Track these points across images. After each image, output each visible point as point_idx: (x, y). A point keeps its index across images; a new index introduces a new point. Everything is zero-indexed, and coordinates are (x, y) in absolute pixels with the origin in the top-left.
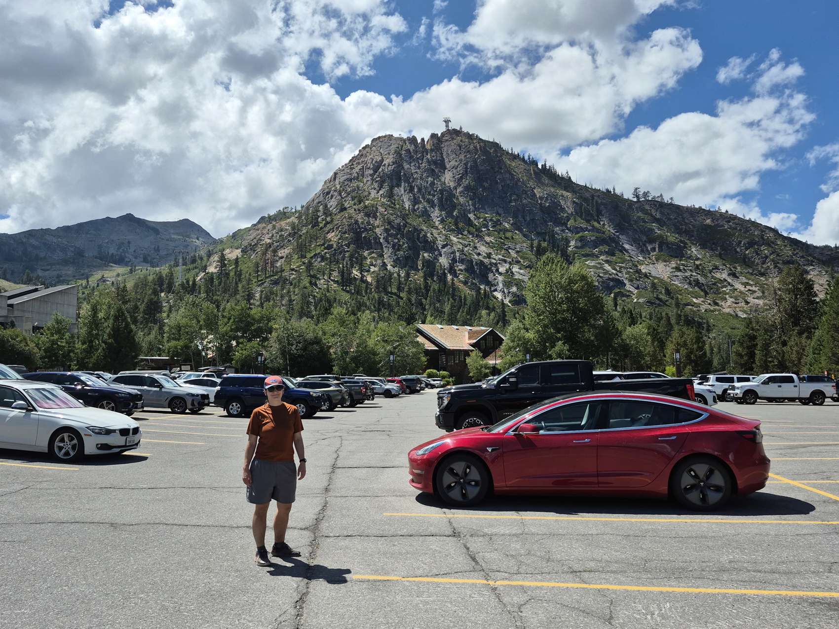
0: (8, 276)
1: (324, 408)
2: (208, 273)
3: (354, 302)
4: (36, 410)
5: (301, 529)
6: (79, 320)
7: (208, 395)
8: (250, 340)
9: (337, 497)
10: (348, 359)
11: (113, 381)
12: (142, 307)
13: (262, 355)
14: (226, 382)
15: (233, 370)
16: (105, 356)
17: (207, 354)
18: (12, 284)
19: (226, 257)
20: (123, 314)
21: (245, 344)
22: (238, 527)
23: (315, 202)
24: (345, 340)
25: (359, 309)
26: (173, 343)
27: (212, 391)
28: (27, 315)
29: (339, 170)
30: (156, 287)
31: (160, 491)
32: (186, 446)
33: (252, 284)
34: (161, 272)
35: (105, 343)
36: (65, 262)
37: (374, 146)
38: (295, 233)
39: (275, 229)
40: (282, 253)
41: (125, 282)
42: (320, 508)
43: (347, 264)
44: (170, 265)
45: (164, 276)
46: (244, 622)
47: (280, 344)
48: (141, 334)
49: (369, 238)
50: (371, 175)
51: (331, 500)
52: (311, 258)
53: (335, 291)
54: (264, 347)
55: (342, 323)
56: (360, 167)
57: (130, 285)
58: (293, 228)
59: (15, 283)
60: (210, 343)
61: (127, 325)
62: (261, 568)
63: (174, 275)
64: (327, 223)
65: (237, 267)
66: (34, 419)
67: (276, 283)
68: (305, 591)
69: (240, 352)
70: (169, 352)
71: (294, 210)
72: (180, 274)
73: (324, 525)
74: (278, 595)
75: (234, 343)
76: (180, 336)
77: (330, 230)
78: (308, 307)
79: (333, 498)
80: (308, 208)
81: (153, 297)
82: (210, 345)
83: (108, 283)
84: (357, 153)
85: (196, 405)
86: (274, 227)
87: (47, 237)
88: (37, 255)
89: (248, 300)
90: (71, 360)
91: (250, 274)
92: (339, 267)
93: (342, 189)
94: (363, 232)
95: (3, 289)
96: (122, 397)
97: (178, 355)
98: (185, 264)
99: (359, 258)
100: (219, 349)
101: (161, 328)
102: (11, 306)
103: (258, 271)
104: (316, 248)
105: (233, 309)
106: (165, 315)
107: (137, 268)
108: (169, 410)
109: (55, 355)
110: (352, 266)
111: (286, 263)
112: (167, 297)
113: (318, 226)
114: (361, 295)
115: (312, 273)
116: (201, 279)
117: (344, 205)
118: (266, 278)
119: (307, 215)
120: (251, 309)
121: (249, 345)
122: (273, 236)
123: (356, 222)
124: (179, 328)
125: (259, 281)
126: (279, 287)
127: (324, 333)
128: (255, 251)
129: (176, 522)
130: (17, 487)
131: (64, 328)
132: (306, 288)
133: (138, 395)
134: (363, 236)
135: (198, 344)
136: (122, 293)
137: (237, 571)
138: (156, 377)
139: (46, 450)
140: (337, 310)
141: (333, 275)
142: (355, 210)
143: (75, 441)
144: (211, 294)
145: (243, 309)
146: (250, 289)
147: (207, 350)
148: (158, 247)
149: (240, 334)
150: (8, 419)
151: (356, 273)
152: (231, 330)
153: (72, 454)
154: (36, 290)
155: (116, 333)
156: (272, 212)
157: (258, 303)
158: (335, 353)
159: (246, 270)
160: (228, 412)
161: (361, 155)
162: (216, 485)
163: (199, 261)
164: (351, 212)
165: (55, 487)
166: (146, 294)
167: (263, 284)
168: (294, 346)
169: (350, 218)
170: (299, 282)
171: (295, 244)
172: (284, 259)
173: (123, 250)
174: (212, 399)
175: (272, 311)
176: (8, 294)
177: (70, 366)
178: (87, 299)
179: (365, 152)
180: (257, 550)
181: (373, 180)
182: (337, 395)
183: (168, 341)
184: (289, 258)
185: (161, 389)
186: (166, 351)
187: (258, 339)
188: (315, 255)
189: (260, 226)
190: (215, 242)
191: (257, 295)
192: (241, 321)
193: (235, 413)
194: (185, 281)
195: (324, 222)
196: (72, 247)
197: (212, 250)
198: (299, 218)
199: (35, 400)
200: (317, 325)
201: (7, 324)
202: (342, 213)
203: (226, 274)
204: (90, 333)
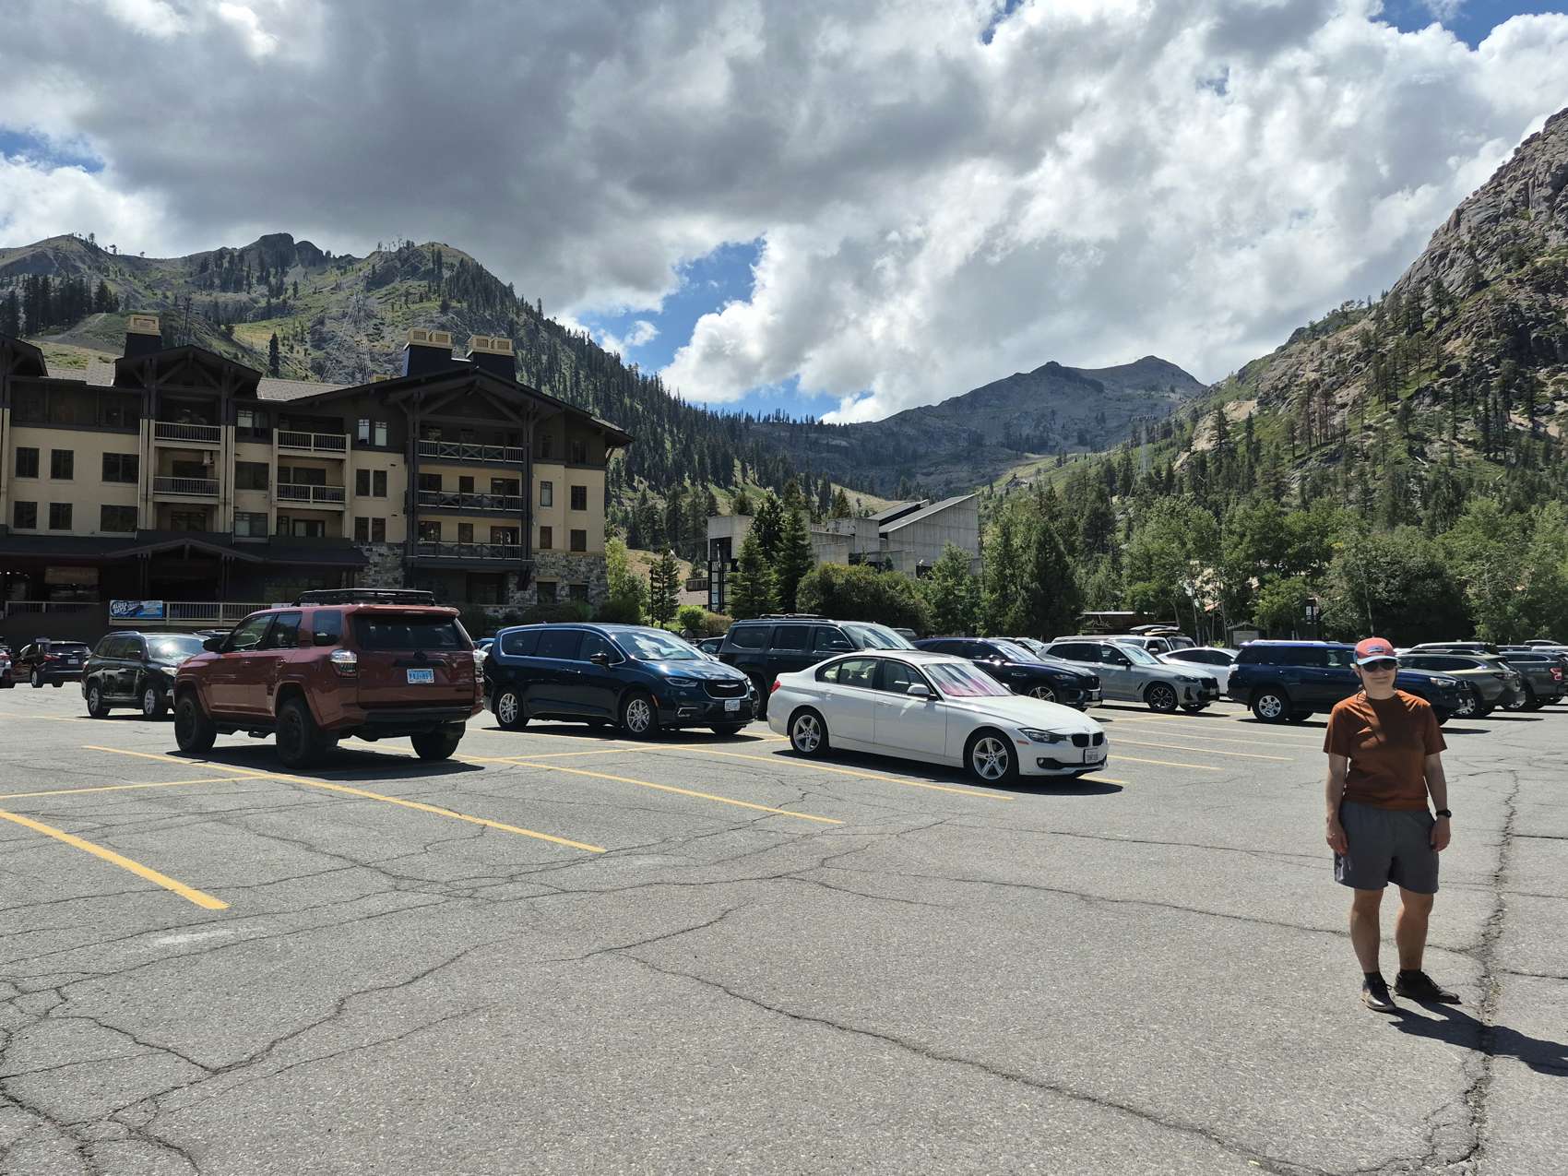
0: (877, 489)
1: (1463, 710)
2: (1195, 453)
3: (1516, 483)
4: (941, 699)
5: (1452, 950)
6: (984, 552)
7: (1215, 679)
8: (1286, 575)
9: (1524, 895)
10: (1510, 608)
11: (1048, 652)
12: (1081, 525)
13: (1313, 603)
14: (1247, 656)
15: (1256, 633)
16: (1028, 612)
17: (1203, 605)
18: (883, 501)
19: (1228, 419)
20: (1052, 538)
21: (1276, 583)
22: (1314, 930)
23: (1413, 281)
24: (1502, 567)
25: (1531, 499)
26: (1139, 586)
27: (1223, 673)
28: (907, 548)
29: (1469, 202)
30: (1102, 486)
31: (1154, 848)
32: (1187, 771)
33: (1283, 465)
34: (1109, 460)
35: (1027, 589)
36: (956, 459)
37: (1552, 133)
38: (1370, 352)
39: (1326, 349)
40: (1342, 396)
41: (1050, 482)
42: (1489, 913)
43: (1495, 403)
44: (1124, 445)
45: (1116, 465)
46: (1360, 1109)
47: (1350, 580)
48: (1081, 571)
49: (1548, 340)
50: (1546, 199)
51: (1514, 902)
52: (1410, 398)
53: (1469, 464)
54: (1316, 588)
55: (1493, 530)
56: (1517, 186)
57: (1059, 487)
58: (1366, 342)
59: (887, 498)
60: (1207, 583)
61: (1060, 556)
62: (1377, 1013)
63: (1133, 462)
64: (1444, 320)
65: (1250, 434)
66: (941, 714)
67: (1332, 458)
68: (1482, 1074)
69: (1268, 598)
70: (1133, 602)
71: (1365, 306)
72: (1144, 460)
73: (1504, 950)
74: (1423, 1072)
75: (1254, 582)
76: (1150, 574)
77: (1452, 334)
78: (1408, 502)
79: (1515, 896)
80: (1397, 296)
81: (1098, 505)
82: (1208, 588)
83: (1023, 486)
84: (1509, 156)
85: (1196, 699)
86: (1324, 347)
87: (928, 420)
88: (915, 451)
89: (1277, 498)
90: (975, 620)
91: (1277, 447)
92: (1476, 411)
93: (1475, 242)
94: (1533, 327)
95: (872, 509)
96: (1066, 681)
97: (1149, 606)
98: (1151, 440)
99: (1526, 386)
100: (1225, 594)
101: (1115, 560)
102: (884, 535)
103: (1294, 439)
104: (1420, 377)
105: (1249, 517)
106: (1120, 536)
107: (1069, 456)
108: (1146, 705)
109: (952, 611)
110: (1508, 406)
111: (1352, 417)
112: (1123, 503)
113: (1423, 329)
114: (1534, 466)
115: (1412, 430)
116: (1182, 465)
117: (1481, 275)
118: (1312, 450)
119: (1397, 311)
120: (1286, 514)
121: (1285, 584)
122: (1322, 364)
123: (1515, 308)
124: (1148, 558)
125: (1297, 458)
126: (1340, 467)
127: (1450, 555)
128: (1286, 399)
129: (1192, 905)
130: (928, 820)
131: (963, 568)
132: (1400, 463)
133: (1091, 677)
134: (1534, 335)
135: (1185, 585)
136: (1047, 501)
137: (1327, 1012)
138: (1119, 646)
139: (960, 764)
140: (1478, 504)
141: (1462, 431)
142: (1510, 282)
143: (1004, 752)
144: (1202, 492)
145: (1267, 516)
146: (1278, 475)
147: (1203, 597)
148: (1103, 414)
149: (1264, 564)
150: (903, 711)
151: (1518, 419)
152: (1248, 557)
153: (1001, 772)
154: (917, 508)
155: (1042, 572)
156: (1319, 316)
157: (1297, 502)
158: (1478, 596)
159: (1269, 439)
160: (1257, 712)
161: (1520, 158)
162: (1256, 847)
163: (1178, 432)
164: (1501, 288)
165: (982, 824)
166: (1086, 500)
167: (1305, 462)
168: (1382, 585)
169: (1499, 301)
170: (1384, 451)
171: (1372, 373)
172: (1348, 408)
173: (1044, 427)
174: (1224, 688)
175: (1329, 515)
176: (879, 517)
177: (975, 628)
178: (994, 515)
179: (1529, 151)
180: (1363, 978)
181: (1552, 208)
182: (1492, 685)
183: (1130, 583)
184: (1358, 405)
185: (1128, 666)
186: (1129, 600)
187: (1303, 573)
188: (1418, 392)
189: (1295, 348)
190: (1206, 392)
191: (1294, 486)
192: (1265, 539)
193: (1271, 715)
194: (1153, 472)
195: (1435, 320)
196: (964, 431)
197: (1201, 408)
198: (1379, 319)
199: (939, 683)
200: (1429, 538)
201: (881, 564)
202: (1478, 295)
203: (1230, 450)
204: (1001, 574)
